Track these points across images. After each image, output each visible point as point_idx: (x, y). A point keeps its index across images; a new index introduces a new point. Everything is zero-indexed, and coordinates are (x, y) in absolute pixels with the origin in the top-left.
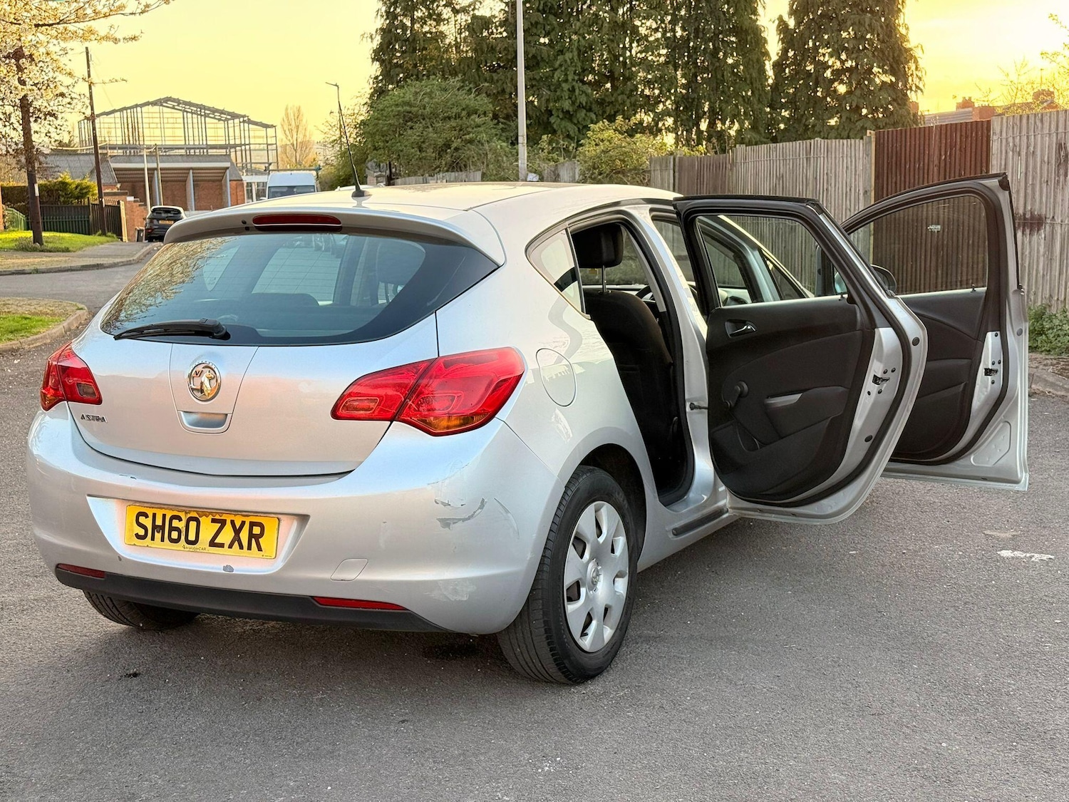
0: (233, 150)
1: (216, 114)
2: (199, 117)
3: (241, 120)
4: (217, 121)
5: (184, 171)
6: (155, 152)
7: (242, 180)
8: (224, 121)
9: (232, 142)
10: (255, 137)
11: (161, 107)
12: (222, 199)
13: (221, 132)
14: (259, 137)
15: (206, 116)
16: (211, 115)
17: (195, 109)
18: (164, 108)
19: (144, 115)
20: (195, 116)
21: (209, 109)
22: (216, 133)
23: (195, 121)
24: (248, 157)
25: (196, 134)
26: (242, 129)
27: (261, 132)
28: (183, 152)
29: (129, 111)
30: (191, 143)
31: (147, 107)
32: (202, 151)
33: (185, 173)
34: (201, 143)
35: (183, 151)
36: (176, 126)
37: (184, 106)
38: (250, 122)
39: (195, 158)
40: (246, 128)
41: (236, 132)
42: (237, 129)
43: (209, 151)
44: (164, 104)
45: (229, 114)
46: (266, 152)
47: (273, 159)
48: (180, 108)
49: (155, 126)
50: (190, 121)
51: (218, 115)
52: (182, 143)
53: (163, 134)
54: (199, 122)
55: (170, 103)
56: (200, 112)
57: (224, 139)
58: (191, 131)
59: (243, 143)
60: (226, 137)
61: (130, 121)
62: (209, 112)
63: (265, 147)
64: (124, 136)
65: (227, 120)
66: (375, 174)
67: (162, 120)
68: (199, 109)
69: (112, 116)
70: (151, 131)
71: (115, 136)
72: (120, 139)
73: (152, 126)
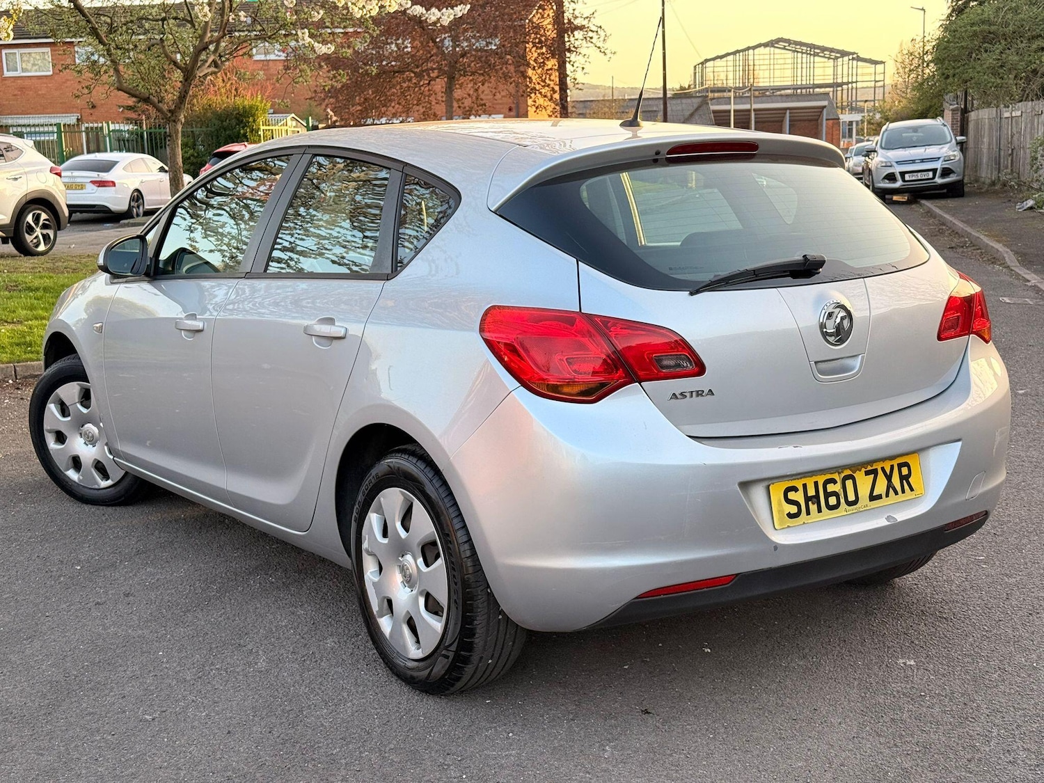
0: (839, 89)
1: (825, 53)
2: (808, 56)
3: (851, 57)
4: (826, 60)
5: (781, 112)
6: (764, 93)
7: (839, 119)
8: (834, 59)
9: (839, 81)
10: (863, 75)
11: (772, 49)
13: (830, 71)
14: (867, 74)
15: (816, 55)
16: (820, 54)
17: (805, 48)
18: (776, 49)
19: (756, 57)
20: (804, 56)
21: (818, 47)
22: (823, 71)
23: (804, 61)
24: (854, 96)
25: (804, 74)
26: (850, 66)
27: (870, 68)
28: (789, 92)
29: (741, 54)
30: (804, 83)
31: (758, 49)
32: (808, 90)
33: (782, 113)
34: (808, 83)
36: (786, 66)
37: (794, 46)
38: (859, 59)
39: (794, 98)
40: (855, 66)
41: (844, 69)
42: (845, 67)
43: (815, 90)
44: (776, 45)
45: (838, 51)
46: (873, 89)
47: (879, 96)
48: (790, 48)
49: (765, 67)
50: (799, 61)
51: (828, 53)
52: (790, 83)
53: (772, 76)
54: (808, 61)
55: (782, 44)
56: (810, 51)
57: (832, 77)
58: (799, 70)
59: (850, 81)
60: (834, 75)
61: (741, 64)
62: (818, 51)
63: (872, 84)
64: (734, 79)
65: (837, 58)
66: (952, 107)
67: (772, 61)
68: (809, 49)
69: (725, 59)
70: (761, 72)
71: (727, 79)
72: (732, 81)
73: (762, 67)
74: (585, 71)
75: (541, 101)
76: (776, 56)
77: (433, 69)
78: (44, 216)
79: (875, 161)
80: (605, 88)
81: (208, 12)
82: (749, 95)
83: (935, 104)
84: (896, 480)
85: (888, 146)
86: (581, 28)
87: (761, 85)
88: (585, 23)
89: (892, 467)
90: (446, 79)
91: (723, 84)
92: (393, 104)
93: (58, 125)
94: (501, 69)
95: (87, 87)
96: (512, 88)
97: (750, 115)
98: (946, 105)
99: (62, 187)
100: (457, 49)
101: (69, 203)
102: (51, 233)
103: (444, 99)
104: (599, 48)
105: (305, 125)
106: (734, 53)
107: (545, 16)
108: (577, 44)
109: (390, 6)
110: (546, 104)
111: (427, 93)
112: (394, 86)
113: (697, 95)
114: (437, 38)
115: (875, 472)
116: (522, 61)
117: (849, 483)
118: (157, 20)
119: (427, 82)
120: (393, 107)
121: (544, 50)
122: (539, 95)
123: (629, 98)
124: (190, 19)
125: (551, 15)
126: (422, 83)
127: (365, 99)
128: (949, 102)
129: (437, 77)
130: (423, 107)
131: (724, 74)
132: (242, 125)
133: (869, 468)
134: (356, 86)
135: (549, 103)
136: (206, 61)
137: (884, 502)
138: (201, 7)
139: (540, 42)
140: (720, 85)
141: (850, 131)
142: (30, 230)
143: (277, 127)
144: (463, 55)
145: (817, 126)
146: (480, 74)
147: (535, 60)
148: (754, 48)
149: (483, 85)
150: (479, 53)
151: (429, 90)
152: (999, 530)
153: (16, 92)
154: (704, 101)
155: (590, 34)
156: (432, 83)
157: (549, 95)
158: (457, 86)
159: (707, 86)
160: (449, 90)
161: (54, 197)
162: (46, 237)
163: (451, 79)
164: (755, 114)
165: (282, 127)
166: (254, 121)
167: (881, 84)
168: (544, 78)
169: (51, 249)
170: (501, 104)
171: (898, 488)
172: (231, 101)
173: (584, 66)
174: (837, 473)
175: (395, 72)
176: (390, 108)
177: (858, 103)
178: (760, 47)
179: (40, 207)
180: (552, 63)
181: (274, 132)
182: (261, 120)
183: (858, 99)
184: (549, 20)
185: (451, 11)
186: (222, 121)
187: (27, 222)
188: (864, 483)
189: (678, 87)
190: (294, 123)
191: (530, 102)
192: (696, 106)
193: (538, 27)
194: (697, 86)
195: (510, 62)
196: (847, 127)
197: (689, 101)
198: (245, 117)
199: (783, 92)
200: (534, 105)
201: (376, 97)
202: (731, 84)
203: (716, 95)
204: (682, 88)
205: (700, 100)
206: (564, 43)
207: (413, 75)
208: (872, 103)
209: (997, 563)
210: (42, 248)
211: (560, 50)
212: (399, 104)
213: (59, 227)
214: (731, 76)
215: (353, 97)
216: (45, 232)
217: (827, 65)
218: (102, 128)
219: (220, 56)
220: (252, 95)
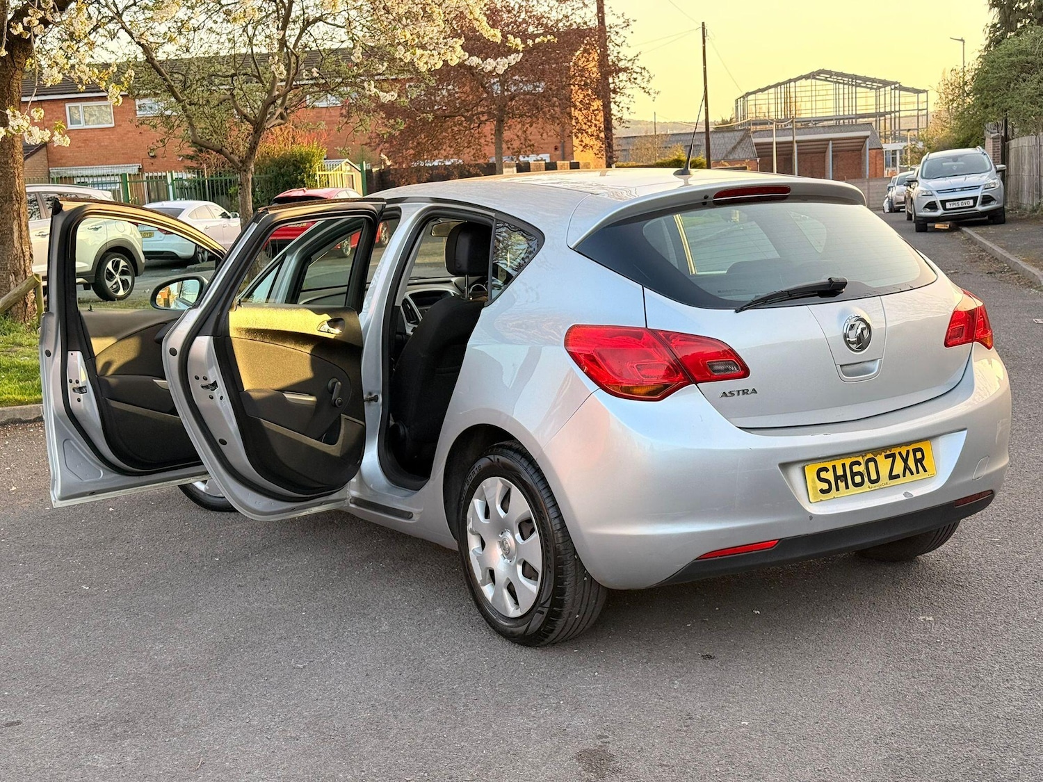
0: (882, 118)
1: (867, 83)
2: (850, 87)
3: (893, 87)
4: (868, 90)
5: (823, 143)
6: (806, 124)
7: (882, 148)
8: (876, 89)
9: (882, 110)
10: (905, 104)
11: (814, 81)
12: (860, 169)
13: (873, 101)
14: (910, 103)
15: (858, 85)
16: (862, 85)
17: (847, 79)
18: (817, 81)
19: (798, 89)
20: (846, 86)
21: (860, 78)
22: (865, 102)
23: (846, 91)
24: (897, 126)
25: (846, 104)
26: (893, 96)
27: (912, 98)
29: (783, 86)
30: (846, 113)
31: (800, 81)
32: (850, 120)
33: (824, 148)
34: (850, 113)
35: (832, 122)
36: (828, 97)
37: (835, 77)
38: (901, 88)
39: (837, 129)
40: (897, 95)
41: (887, 99)
42: (888, 96)
43: (858, 120)
44: (817, 77)
45: (880, 81)
46: (916, 118)
47: (922, 125)
48: (832, 80)
49: (807, 99)
50: (841, 91)
51: (870, 83)
52: (832, 114)
53: (814, 107)
54: (850, 92)
55: (823, 76)
56: (852, 82)
57: (874, 107)
58: (841, 101)
59: (893, 110)
60: (876, 105)
61: (783, 96)
62: (860, 82)
63: (915, 113)
64: (776, 111)
65: (879, 88)
66: (992, 135)
67: (814, 93)
68: (850, 80)
69: (766, 92)
70: (803, 104)
71: (768, 112)
72: (774, 114)
73: (804, 99)
74: (629, 111)
75: (587, 140)
76: (818, 88)
77: (483, 113)
78: (123, 263)
79: (917, 190)
80: (647, 123)
81: (284, 70)
82: (791, 127)
83: (977, 133)
84: (911, 463)
85: (930, 175)
86: (625, 70)
87: (803, 116)
88: (629, 65)
89: (908, 452)
90: (495, 123)
91: (765, 116)
92: (444, 147)
93: (123, 176)
94: (549, 111)
95: (161, 141)
96: (558, 129)
97: (792, 147)
98: (987, 133)
99: (139, 236)
100: (506, 93)
101: (145, 250)
102: (129, 279)
103: (493, 141)
104: (643, 88)
105: (360, 170)
106: (776, 86)
107: (590, 59)
108: (622, 85)
109: (451, 60)
110: (592, 143)
111: (477, 135)
112: (446, 131)
113: (740, 128)
114: (487, 83)
115: (893, 456)
116: (568, 102)
117: (871, 465)
118: (227, 76)
119: (477, 125)
120: (445, 150)
121: (590, 92)
122: (585, 134)
123: (672, 132)
124: (257, 75)
125: (596, 58)
126: (472, 126)
127: (418, 143)
128: (990, 130)
129: (486, 120)
130: (473, 149)
131: (765, 107)
132: (299, 171)
133: (888, 453)
134: (410, 132)
135: (596, 143)
136: (274, 114)
137: (901, 480)
138: (277, 66)
139: (586, 84)
140: (762, 118)
141: (894, 160)
142: (110, 276)
143: (332, 172)
144: (512, 98)
145: (861, 155)
146: (528, 117)
147: (581, 102)
148: (795, 80)
149: (531, 126)
150: (528, 97)
151: (479, 133)
152: (1015, 517)
153: (80, 144)
154: (747, 134)
155: (635, 75)
156: (482, 125)
157: (595, 134)
158: (506, 128)
159: (749, 119)
160: (499, 132)
161: (132, 245)
162: (125, 283)
163: (500, 122)
164: (798, 146)
165: (338, 172)
166: (311, 167)
167: (924, 112)
168: (590, 118)
169: (129, 294)
170: (547, 144)
171: (914, 469)
172: (288, 149)
173: (628, 106)
174: (861, 457)
175: (446, 117)
176: (442, 151)
177: (901, 132)
178: (802, 79)
179: (118, 254)
180: (597, 104)
181: (330, 177)
182: (317, 166)
183: (901, 128)
184: (594, 63)
185: (506, 60)
186: (280, 168)
187: (108, 269)
188: (884, 464)
189: (720, 120)
190: (348, 168)
191: (576, 142)
192: (738, 139)
193: (583, 69)
194: (739, 119)
195: (557, 103)
196: (891, 156)
197: (731, 134)
198: (302, 163)
199: (825, 123)
200: (581, 145)
201: (428, 140)
202: (773, 115)
203: (759, 127)
204: (724, 122)
205: (742, 133)
206: (608, 84)
207: (463, 119)
208: (916, 132)
209: (1010, 544)
210: (121, 293)
211: (604, 92)
212: (451, 147)
213: (136, 273)
214: (772, 108)
215: (406, 142)
216: (124, 278)
217: (869, 94)
218: (165, 177)
219: (286, 109)
220: (308, 142)
